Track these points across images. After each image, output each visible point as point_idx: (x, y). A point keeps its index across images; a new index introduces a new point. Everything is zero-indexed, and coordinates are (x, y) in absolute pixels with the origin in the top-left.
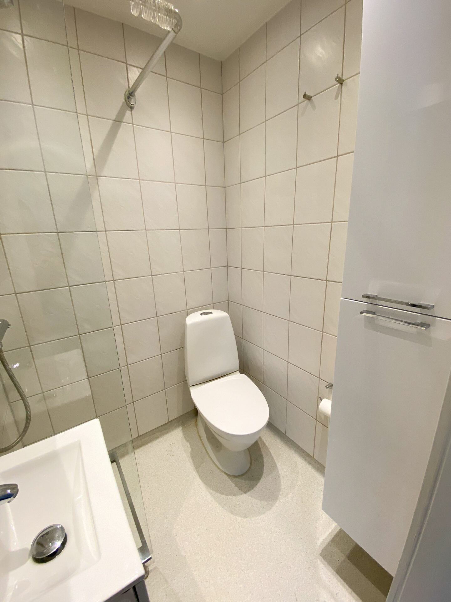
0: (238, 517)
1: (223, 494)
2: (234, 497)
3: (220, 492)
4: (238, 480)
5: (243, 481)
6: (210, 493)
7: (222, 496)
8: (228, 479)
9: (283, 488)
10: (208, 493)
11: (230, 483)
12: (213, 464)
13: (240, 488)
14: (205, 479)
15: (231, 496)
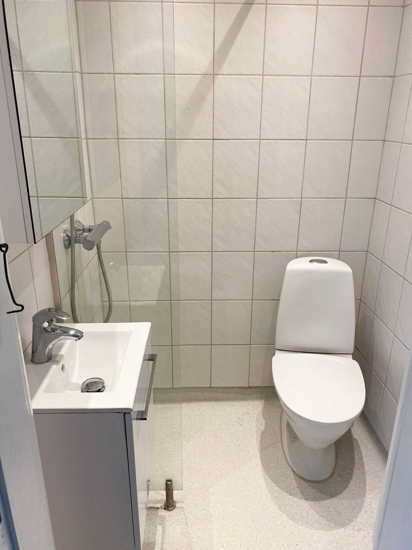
0: (284, 515)
1: (279, 487)
2: (290, 497)
3: (276, 483)
4: (305, 484)
5: (310, 487)
6: (265, 478)
7: (277, 488)
8: (293, 477)
9: (358, 520)
10: (262, 477)
11: (293, 482)
12: (283, 454)
13: (302, 493)
14: (266, 463)
15: (287, 493)
